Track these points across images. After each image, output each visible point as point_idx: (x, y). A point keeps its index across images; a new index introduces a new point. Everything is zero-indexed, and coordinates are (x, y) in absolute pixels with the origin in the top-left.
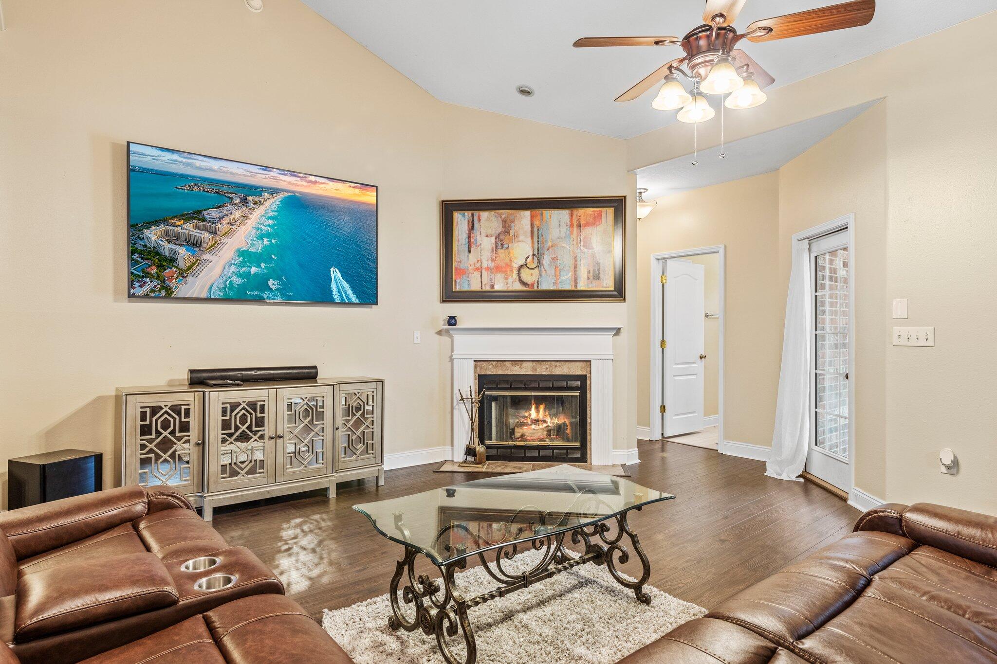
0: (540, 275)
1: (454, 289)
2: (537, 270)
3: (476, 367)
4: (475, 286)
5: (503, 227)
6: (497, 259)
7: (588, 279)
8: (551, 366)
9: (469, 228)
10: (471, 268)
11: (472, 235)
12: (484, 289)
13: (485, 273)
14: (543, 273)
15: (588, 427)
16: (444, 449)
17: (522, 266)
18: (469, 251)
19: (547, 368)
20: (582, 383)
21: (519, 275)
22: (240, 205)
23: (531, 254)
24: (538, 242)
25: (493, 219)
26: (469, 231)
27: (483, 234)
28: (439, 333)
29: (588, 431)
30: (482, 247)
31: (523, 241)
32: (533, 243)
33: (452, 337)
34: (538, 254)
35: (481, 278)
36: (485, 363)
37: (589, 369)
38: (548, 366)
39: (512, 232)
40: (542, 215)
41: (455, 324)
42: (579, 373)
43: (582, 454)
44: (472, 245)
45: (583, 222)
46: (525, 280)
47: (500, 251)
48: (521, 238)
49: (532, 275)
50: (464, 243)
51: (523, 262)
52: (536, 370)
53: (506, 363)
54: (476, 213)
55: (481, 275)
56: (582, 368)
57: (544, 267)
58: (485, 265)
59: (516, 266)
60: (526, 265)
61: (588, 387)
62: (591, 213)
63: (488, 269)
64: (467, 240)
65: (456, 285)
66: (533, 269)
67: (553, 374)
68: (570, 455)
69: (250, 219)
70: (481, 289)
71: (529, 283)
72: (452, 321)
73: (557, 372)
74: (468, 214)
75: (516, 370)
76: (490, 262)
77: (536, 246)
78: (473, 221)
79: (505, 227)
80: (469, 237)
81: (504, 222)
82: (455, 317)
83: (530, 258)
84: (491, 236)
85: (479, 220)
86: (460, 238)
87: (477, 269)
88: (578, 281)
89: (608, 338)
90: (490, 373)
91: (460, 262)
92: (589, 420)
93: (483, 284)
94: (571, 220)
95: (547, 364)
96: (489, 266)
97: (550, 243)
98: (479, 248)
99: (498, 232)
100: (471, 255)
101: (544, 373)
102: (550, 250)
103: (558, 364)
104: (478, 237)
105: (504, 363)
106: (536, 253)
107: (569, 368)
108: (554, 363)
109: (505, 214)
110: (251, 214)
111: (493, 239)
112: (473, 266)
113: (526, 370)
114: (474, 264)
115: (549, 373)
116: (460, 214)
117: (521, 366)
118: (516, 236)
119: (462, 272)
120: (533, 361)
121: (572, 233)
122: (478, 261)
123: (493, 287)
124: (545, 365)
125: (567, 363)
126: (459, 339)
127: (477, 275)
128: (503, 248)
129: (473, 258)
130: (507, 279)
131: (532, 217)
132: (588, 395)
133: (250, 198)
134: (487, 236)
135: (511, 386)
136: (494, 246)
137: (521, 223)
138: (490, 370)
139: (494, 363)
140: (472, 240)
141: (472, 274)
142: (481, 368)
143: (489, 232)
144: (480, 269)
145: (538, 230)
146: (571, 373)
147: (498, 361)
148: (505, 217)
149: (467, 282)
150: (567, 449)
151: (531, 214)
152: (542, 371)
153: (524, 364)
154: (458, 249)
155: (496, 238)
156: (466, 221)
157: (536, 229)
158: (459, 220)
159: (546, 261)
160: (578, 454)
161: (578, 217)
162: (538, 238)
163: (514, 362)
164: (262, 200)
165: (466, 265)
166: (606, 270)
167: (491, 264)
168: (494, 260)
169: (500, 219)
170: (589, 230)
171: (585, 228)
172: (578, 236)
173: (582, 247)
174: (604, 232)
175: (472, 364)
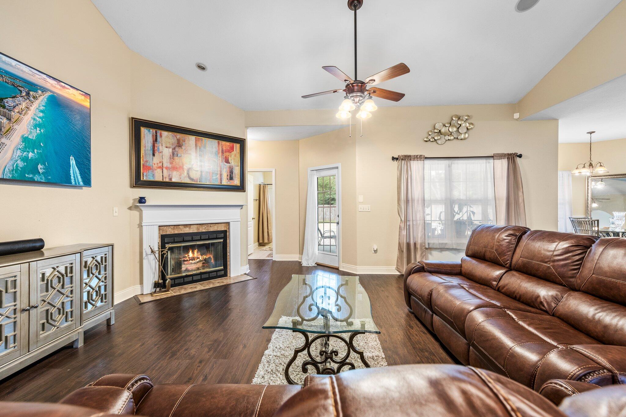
0: (201, 175)
1: (142, 179)
2: (199, 172)
3: (159, 230)
4: (158, 178)
5: (177, 143)
6: (174, 162)
7: (227, 179)
8: (208, 226)
9: (153, 140)
10: (155, 166)
11: (156, 145)
12: (164, 180)
13: (165, 170)
15: (228, 258)
16: (134, 288)
17: (190, 169)
18: (154, 155)
19: (206, 228)
20: (224, 235)
21: (188, 174)
22: (26, 97)
23: (195, 162)
24: (200, 156)
25: (171, 137)
26: (153, 142)
27: (164, 145)
28: (130, 208)
29: (228, 260)
30: (163, 154)
31: (190, 154)
32: (196, 156)
33: (141, 212)
35: (163, 173)
36: (166, 227)
37: (228, 227)
38: (205, 227)
39: (183, 147)
40: (202, 140)
41: (145, 203)
42: (223, 229)
44: (156, 152)
45: (225, 149)
46: (192, 177)
47: (176, 158)
48: (189, 152)
49: (196, 174)
50: (149, 149)
51: (190, 166)
52: (199, 229)
53: (181, 226)
54: (159, 132)
55: (163, 171)
56: (224, 227)
58: (165, 165)
59: (186, 168)
60: (193, 168)
61: (228, 236)
62: (229, 144)
63: (167, 168)
64: (152, 147)
65: (143, 176)
66: (197, 171)
67: (209, 231)
68: (218, 274)
69: (30, 110)
70: (163, 180)
71: (194, 179)
73: (212, 229)
74: (153, 131)
75: (187, 230)
76: (169, 164)
78: (156, 136)
79: (179, 143)
80: (154, 146)
81: (178, 140)
82: (144, 197)
83: (195, 164)
84: (169, 148)
85: (161, 136)
86: (147, 145)
87: (159, 167)
88: (222, 180)
89: (238, 210)
90: (169, 233)
91: (147, 161)
92: (228, 254)
93: (164, 177)
94: (219, 147)
96: (168, 166)
97: (207, 158)
98: (161, 154)
99: (174, 146)
100: (155, 158)
101: (204, 231)
103: (212, 225)
104: (160, 147)
105: (179, 226)
107: (218, 227)
108: (209, 225)
109: (179, 136)
110: (31, 106)
111: (171, 150)
112: (156, 165)
113: (193, 230)
115: (207, 231)
116: (147, 129)
117: (190, 227)
118: (186, 150)
119: (148, 168)
120: (197, 224)
121: (219, 153)
122: (160, 162)
123: (171, 179)
125: (217, 224)
126: (147, 213)
127: (159, 171)
128: (177, 156)
129: (156, 160)
130: (180, 175)
131: (196, 141)
132: (228, 241)
133: (31, 93)
134: (167, 147)
135: (183, 240)
136: (172, 154)
137: (190, 143)
138: (170, 231)
139: (172, 227)
140: (156, 148)
141: (155, 170)
142: (163, 231)
143: (168, 145)
144: (162, 168)
146: (219, 230)
147: (175, 225)
148: (179, 138)
149: (152, 175)
150: (217, 271)
151: (195, 139)
152: (203, 229)
153: (192, 226)
154: (145, 152)
155: (173, 150)
156: (151, 135)
157: (198, 148)
158: (145, 133)
160: (223, 272)
161: (222, 146)
162: (200, 154)
163: (186, 226)
164: (37, 96)
165: (151, 164)
166: (236, 175)
167: (169, 165)
168: (171, 163)
169: (175, 138)
170: (227, 154)
171: (226, 152)
172: (222, 156)
173: (224, 162)
174: (235, 156)
175: (157, 228)
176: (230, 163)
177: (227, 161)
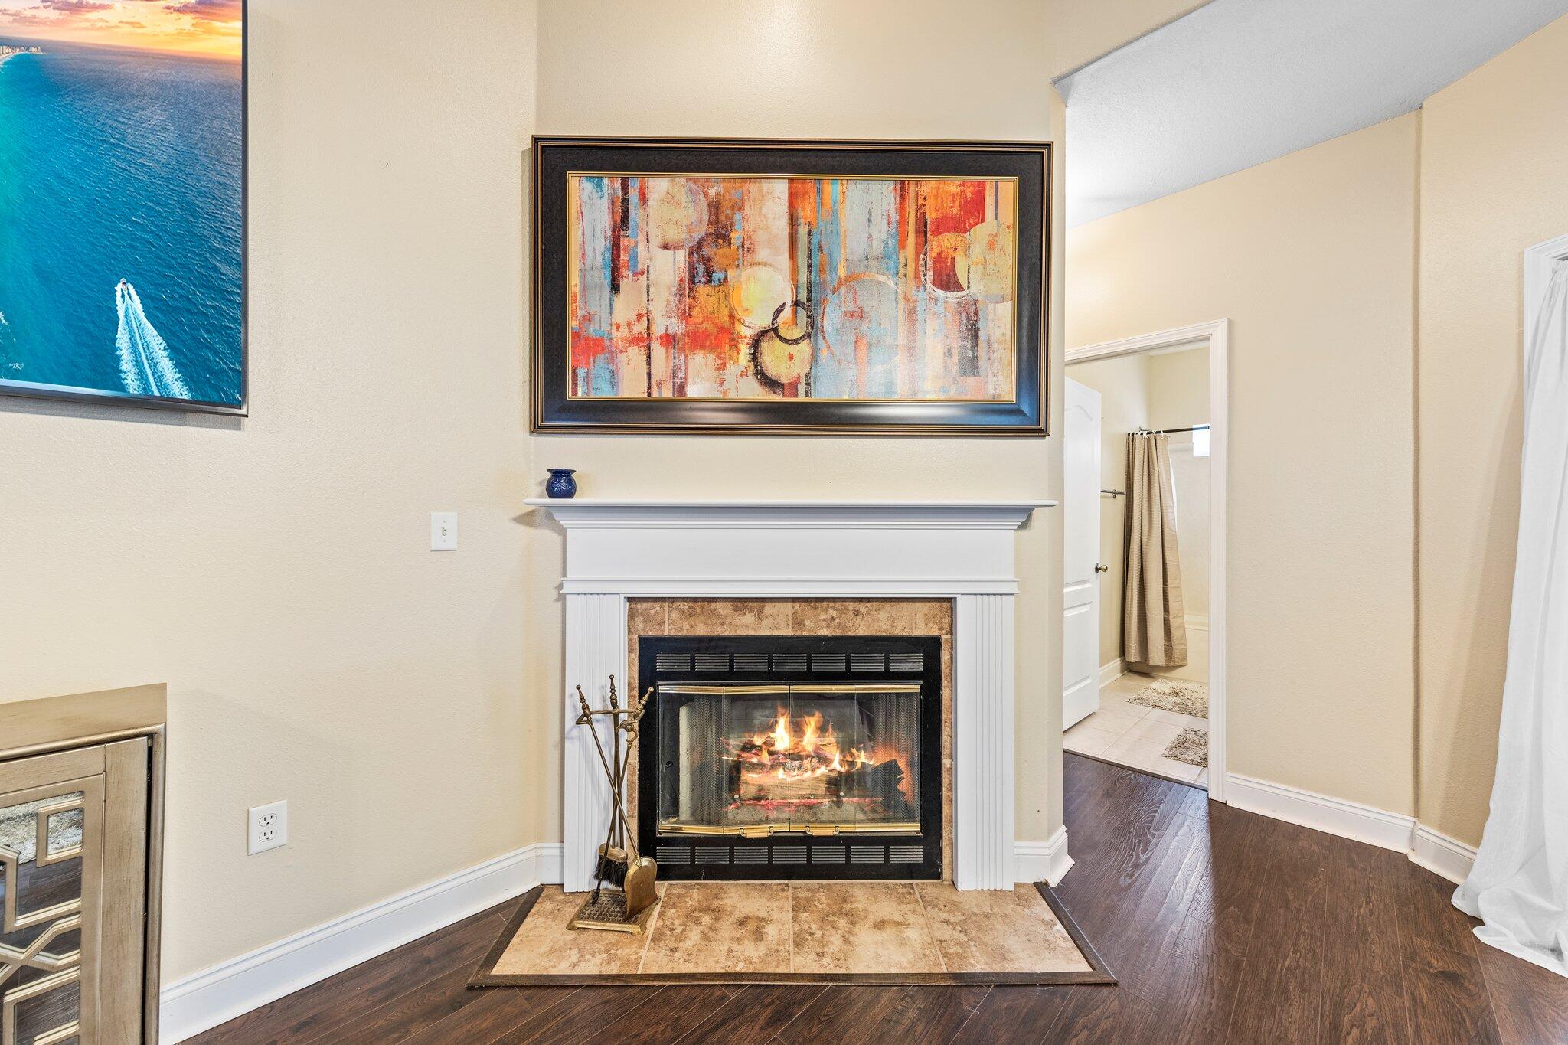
0: (815, 358)
1: (569, 395)
2: (805, 347)
3: (632, 615)
4: (632, 388)
5: (710, 223)
6: (694, 312)
7: (950, 370)
8: (843, 612)
9: (615, 222)
10: (619, 336)
11: (624, 242)
12: (655, 394)
13: (659, 351)
14: (824, 354)
15: (945, 781)
16: (539, 852)
17: (763, 333)
18: (615, 288)
19: (833, 619)
20: (927, 659)
21: (755, 357)
23: (788, 298)
24: (809, 266)
25: (684, 197)
26: (614, 231)
27: (655, 241)
28: (527, 519)
29: (945, 793)
30: (652, 276)
31: (766, 264)
32: (794, 270)
33: (562, 532)
34: (809, 300)
35: (649, 363)
36: (657, 605)
37: (946, 621)
38: (832, 613)
39: (736, 237)
40: (820, 191)
41: (569, 494)
42: (921, 631)
43: (926, 855)
44: (624, 272)
45: (933, 216)
46: (771, 373)
47: (702, 290)
48: (762, 254)
49: (791, 357)
50: (599, 262)
51: (766, 322)
52: (802, 624)
53: (719, 605)
54: (636, 181)
55: (649, 357)
56: (927, 617)
57: (824, 338)
58: (658, 329)
59: (747, 332)
60: (775, 330)
61: (945, 670)
62: (957, 189)
63: (669, 340)
64: (608, 255)
65: (575, 383)
66: (796, 342)
67: (850, 634)
68: (895, 860)
70: (649, 394)
71: (784, 380)
72: (561, 483)
73: (862, 628)
74: (611, 183)
75: (746, 626)
76: (674, 320)
77: (803, 279)
78: (625, 201)
79: (717, 222)
80: (616, 247)
81: (715, 207)
82: (569, 472)
83: (787, 313)
84: (677, 248)
85: (643, 199)
86: (589, 250)
87: (636, 340)
88: (919, 378)
89: (1003, 534)
90: (673, 633)
91: (588, 318)
92: (946, 763)
93: (654, 383)
94: (902, 209)
95: (834, 608)
96: (670, 332)
97: (842, 272)
98: (643, 280)
99: (697, 236)
100: (620, 301)
101: (824, 633)
102: (843, 290)
103: (862, 607)
104: (641, 250)
105: (713, 605)
106: (803, 296)
107: (892, 619)
108: (851, 605)
109: (717, 186)
111: (682, 256)
112: (624, 331)
113: (775, 625)
114: (629, 324)
115: (838, 633)
116: (589, 179)
117: (760, 611)
118: (747, 248)
119: (596, 346)
120: (794, 600)
121: (902, 245)
122: (640, 316)
123: (681, 389)
124: (826, 610)
125: (887, 604)
126: (581, 534)
127: (636, 354)
128: (709, 281)
129: (624, 308)
130: (721, 367)
131: (793, 197)
132: (946, 693)
134: (666, 247)
135: (731, 666)
136: (685, 275)
137: (764, 211)
138: (674, 626)
139: (684, 606)
140: (623, 257)
141: (621, 352)
142: (648, 619)
143: (673, 235)
144: (644, 341)
145: (810, 233)
146: (897, 632)
147: (695, 600)
148: (718, 194)
149: (608, 375)
150: (886, 842)
151: (790, 188)
152: (819, 626)
153: (769, 609)
154: (583, 278)
155: (691, 254)
156: (605, 203)
157: (802, 231)
158: (585, 197)
159: (831, 318)
160: (915, 854)
161: (921, 201)
162: (810, 256)
163: (741, 603)
165: (605, 327)
166: (995, 346)
167: (677, 327)
168: (685, 316)
169: (702, 197)
170: (949, 239)
171: (938, 231)
172: (918, 255)
173: (929, 285)
174: (991, 245)
175: (621, 609)
176: (960, 288)
177: (947, 280)
